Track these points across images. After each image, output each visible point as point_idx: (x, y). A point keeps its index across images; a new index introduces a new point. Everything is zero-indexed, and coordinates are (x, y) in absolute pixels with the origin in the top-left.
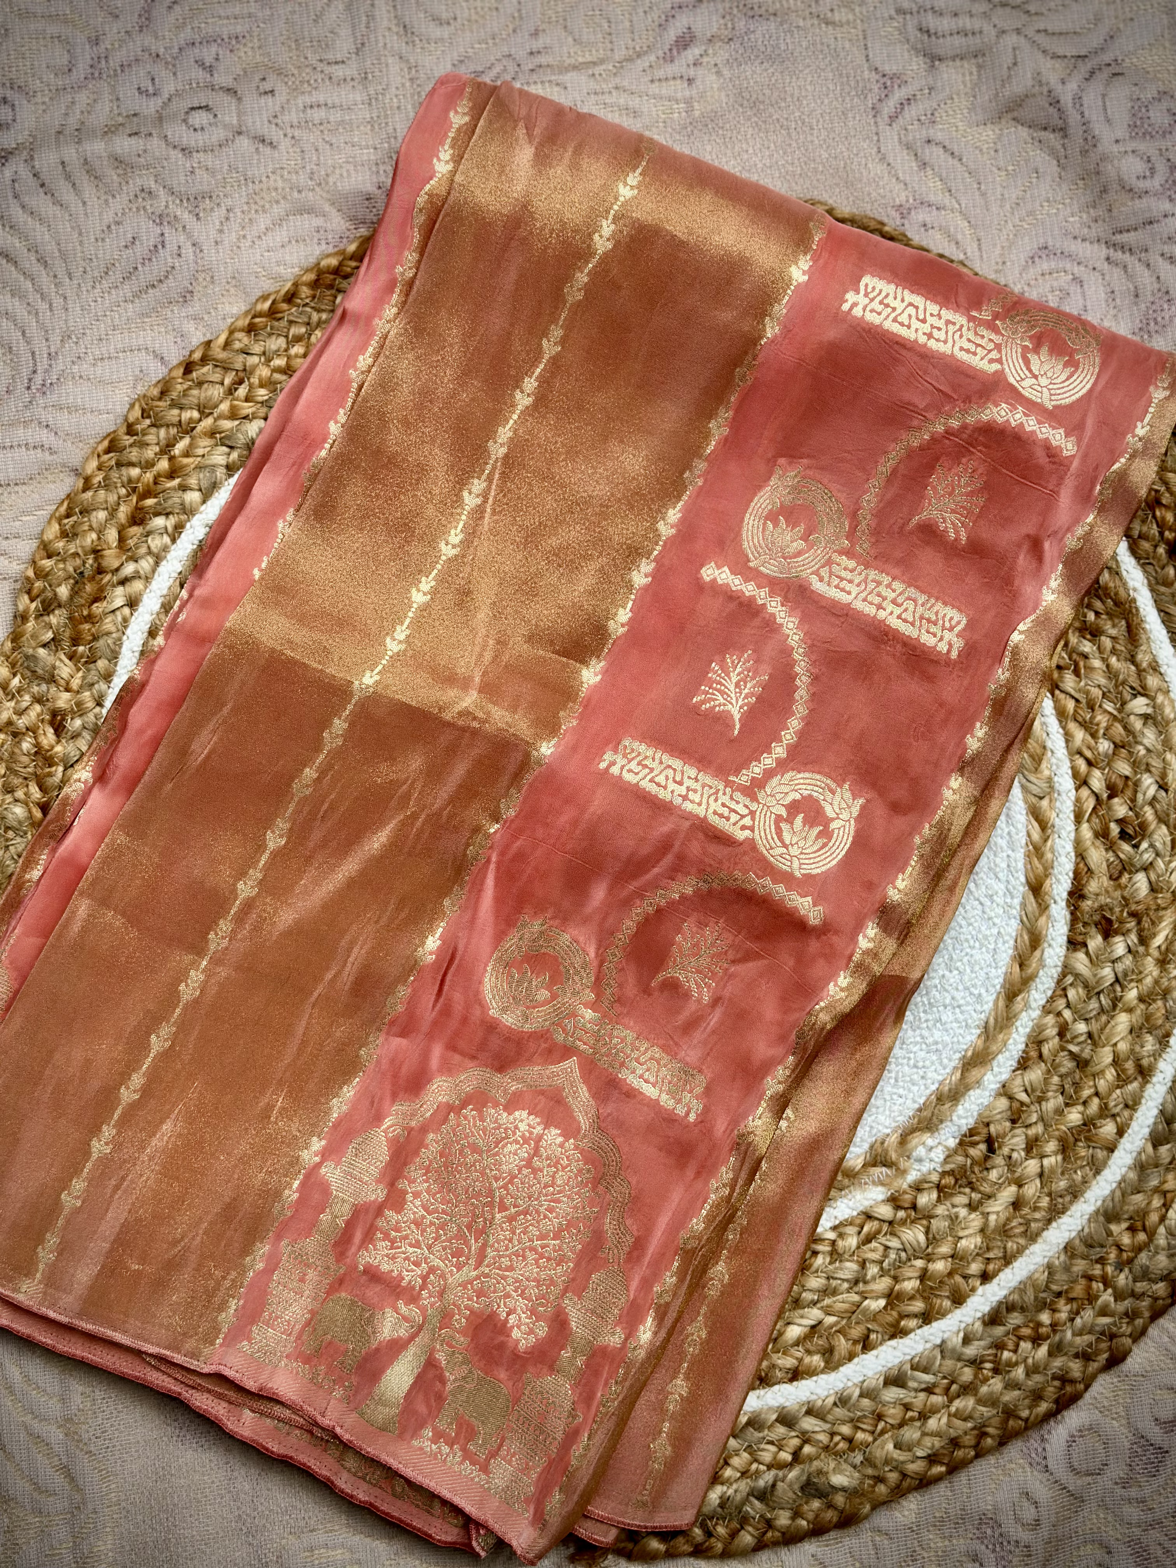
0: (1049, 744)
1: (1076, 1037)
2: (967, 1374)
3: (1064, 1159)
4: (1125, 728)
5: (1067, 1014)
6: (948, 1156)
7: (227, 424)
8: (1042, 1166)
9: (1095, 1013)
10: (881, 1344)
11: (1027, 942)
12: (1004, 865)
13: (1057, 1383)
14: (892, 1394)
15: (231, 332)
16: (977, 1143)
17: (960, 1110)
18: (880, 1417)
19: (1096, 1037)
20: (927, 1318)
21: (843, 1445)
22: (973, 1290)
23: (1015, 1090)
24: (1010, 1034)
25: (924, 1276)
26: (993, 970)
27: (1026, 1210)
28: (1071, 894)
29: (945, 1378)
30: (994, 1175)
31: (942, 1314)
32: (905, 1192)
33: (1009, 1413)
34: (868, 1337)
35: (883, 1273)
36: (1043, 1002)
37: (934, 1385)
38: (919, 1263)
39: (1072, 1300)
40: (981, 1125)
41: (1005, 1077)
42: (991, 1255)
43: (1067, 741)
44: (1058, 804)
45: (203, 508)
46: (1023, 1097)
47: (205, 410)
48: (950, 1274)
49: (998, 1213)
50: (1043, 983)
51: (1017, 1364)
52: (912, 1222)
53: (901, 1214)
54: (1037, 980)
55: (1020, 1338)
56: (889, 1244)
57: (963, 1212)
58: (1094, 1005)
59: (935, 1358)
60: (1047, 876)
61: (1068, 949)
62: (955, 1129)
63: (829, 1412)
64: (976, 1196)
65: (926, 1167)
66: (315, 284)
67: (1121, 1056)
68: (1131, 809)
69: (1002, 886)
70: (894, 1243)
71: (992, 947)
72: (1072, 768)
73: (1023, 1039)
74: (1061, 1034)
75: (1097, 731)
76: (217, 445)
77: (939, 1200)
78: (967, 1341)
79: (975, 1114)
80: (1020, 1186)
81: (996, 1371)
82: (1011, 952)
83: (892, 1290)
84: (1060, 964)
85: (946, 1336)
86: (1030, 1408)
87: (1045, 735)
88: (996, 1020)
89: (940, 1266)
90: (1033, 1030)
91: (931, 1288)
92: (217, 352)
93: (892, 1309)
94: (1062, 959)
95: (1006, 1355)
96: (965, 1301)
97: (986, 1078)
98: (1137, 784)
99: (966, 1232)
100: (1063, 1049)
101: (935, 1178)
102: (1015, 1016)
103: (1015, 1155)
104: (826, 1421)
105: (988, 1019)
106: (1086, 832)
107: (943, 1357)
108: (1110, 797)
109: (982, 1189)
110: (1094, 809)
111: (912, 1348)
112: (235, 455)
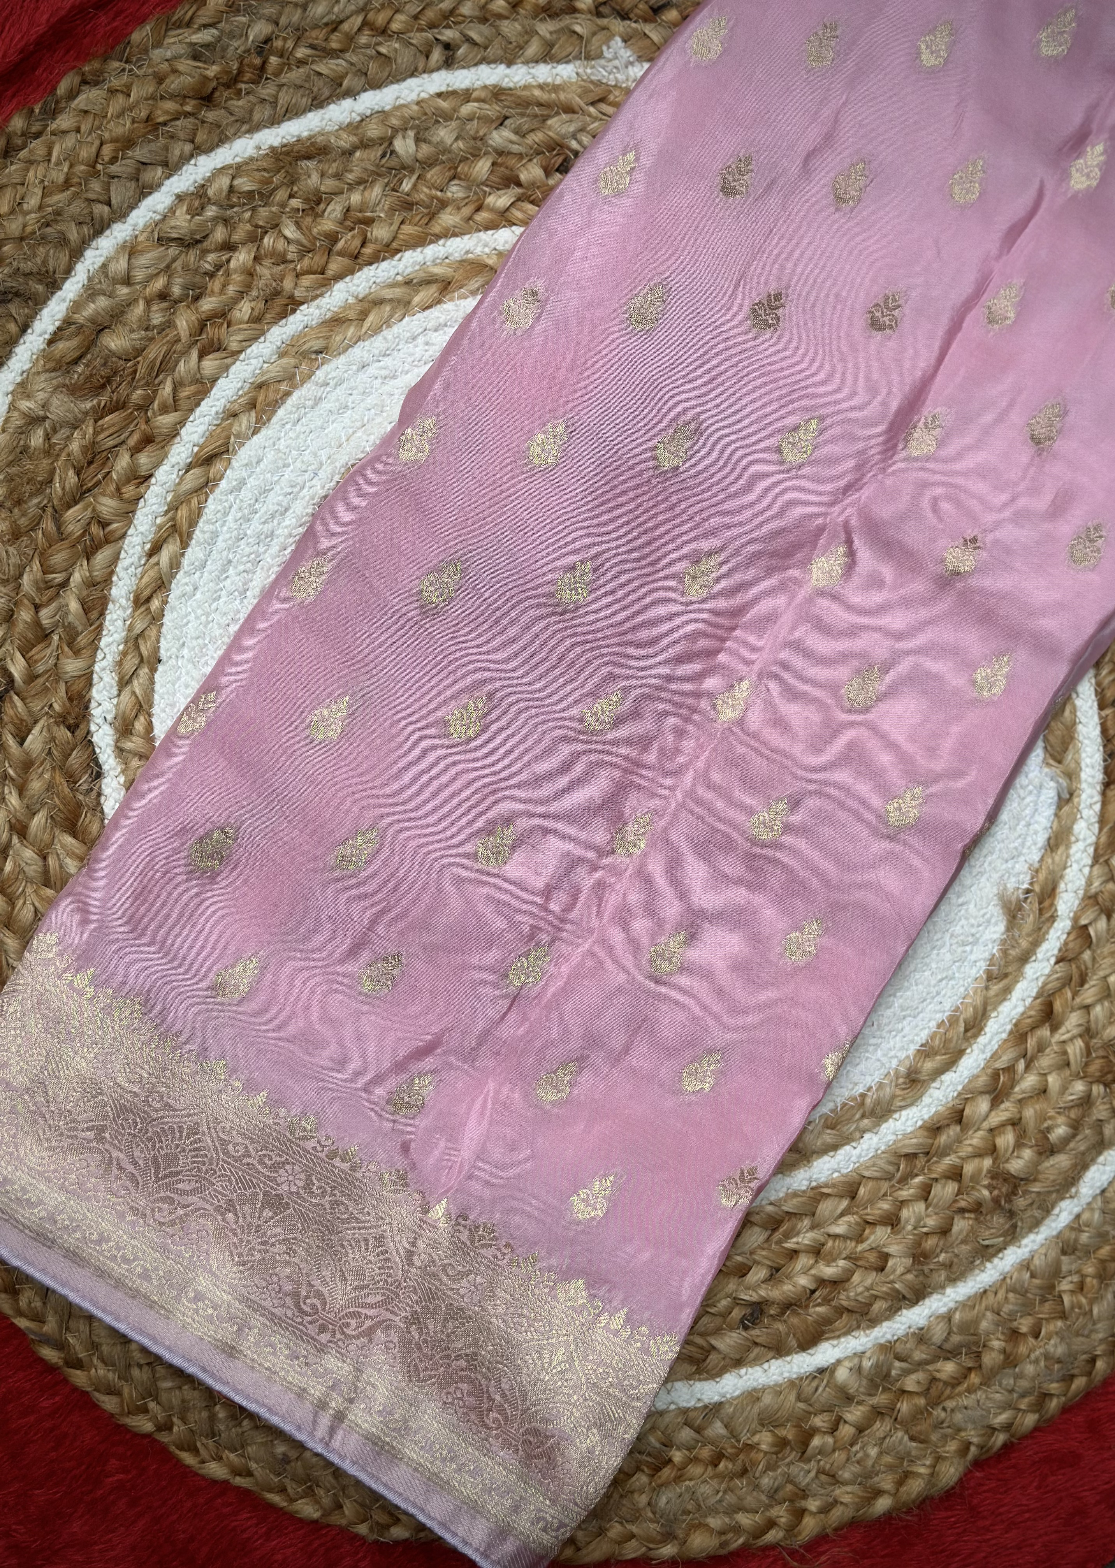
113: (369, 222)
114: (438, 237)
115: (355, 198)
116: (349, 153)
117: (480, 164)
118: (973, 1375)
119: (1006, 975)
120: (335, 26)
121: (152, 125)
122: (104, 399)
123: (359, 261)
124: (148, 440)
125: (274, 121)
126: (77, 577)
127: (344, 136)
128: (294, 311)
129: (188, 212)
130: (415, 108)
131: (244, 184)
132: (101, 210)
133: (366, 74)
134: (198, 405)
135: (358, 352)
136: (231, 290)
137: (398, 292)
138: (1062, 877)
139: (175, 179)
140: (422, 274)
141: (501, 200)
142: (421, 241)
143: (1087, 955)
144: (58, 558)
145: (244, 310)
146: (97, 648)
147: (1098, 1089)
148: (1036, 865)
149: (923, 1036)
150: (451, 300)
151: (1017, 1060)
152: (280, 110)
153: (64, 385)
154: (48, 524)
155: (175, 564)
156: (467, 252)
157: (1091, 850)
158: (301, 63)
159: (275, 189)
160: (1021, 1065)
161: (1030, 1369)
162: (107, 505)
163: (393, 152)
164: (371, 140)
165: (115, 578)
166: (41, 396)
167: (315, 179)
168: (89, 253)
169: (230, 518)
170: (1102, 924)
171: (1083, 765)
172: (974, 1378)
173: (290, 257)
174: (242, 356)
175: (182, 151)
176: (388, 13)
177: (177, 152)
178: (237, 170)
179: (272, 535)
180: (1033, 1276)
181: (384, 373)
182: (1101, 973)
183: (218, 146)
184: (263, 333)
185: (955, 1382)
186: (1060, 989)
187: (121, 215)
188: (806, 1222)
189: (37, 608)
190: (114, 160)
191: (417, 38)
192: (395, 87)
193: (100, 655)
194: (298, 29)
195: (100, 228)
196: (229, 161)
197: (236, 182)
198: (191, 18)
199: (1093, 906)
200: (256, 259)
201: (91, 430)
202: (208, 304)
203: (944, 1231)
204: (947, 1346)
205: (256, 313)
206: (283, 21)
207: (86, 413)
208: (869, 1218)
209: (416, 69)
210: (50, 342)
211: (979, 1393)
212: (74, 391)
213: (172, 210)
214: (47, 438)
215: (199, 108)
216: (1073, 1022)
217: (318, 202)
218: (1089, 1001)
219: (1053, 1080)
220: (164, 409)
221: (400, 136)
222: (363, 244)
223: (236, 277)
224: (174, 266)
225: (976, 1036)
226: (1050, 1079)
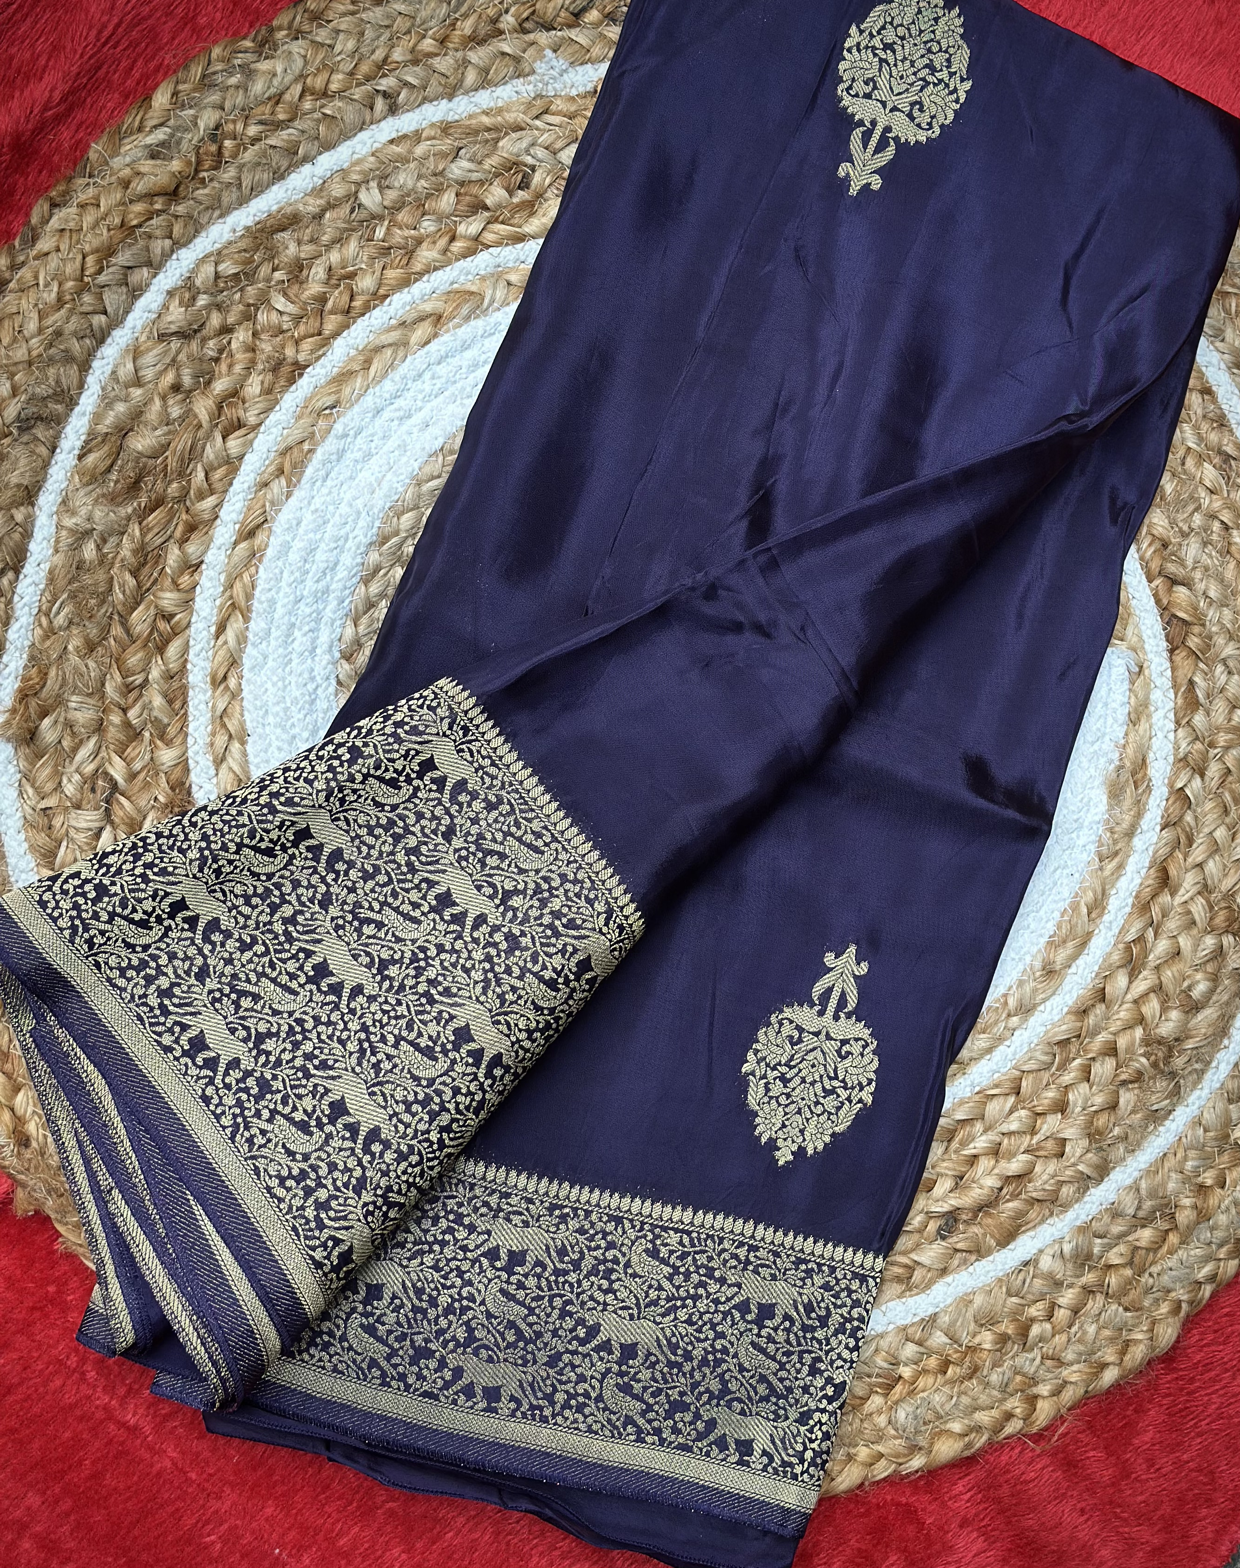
113: (352, 276)
114: (421, 274)
115: (334, 257)
116: (319, 217)
117: (446, 196)
118: (1171, 1235)
119: (1116, 854)
120: (277, 99)
121: (127, 230)
122: (144, 500)
123: (352, 315)
124: (191, 528)
125: (242, 201)
126: (155, 674)
127: (311, 201)
128: (301, 375)
129: (181, 304)
130: (372, 159)
131: (228, 268)
132: (99, 320)
133: (317, 138)
134: (231, 484)
135: (369, 401)
136: (238, 368)
137: (394, 336)
138: (1149, 748)
139: (161, 276)
140: (414, 315)
141: (471, 227)
142: (406, 282)
143: (1189, 818)
144: (134, 659)
145: (254, 387)
146: (186, 735)
147: (1228, 940)
148: (1122, 742)
149: (1050, 928)
150: (447, 331)
151: (1144, 929)
152: (246, 190)
153: (103, 495)
154: (117, 630)
155: (242, 639)
156: (452, 283)
157: (1171, 715)
158: (255, 140)
159: (257, 267)
160: (1150, 933)
161: (1222, 1219)
162: (168, 599)
163: (360, 205)
164: (336, 199)
165: (189, 666)
166: (83, 511)
167: (292, 249)
168: (96, 364)
169: (283, 584)
170: (1197, 782)
171: (1145, 637)
172: (1173, 1238)
173: (285, 327)
174: (262, 429)
175: (163, 249)
176: (326, 75)
177: (158, 251)
178: (218, 256)
179: (326, 591)
180: (1206, 1130)
181: (397, 414)
182: (1206, 830)
183: (194, 237)
184: (277, 402)
185: (1155, 1247)
186: (1171, 854)
187: (117, 322)
188: (979, 1126)
189: (125, 711)
190: (100, 271)
191: (358, 93)
192: (348, 143)
193: (190, 741)
194: (243, 110)
195: (101, 338)
196: (209, 249)
197: (221, 268)
198: (141, 122)
199: (1184, 768)
200: (255, 334)
201: (137, 533)
202: (220, 386)
203: (1113, 1106)
204: (1141, 1214)
205: (266, 385)
206: (228, 105)
207: (129, 518)
208: (1039, 1109)
209: (364, 123)
210: (80, 457)
211: (1180, 1252)
212: (113, 499)
213: (165, 307)
214: (99, 548)
215: (168, 204)
216: (1189, 883)
217: (301, 269)
218: (1199, 859)
219: (1185, 942)
220: (201, 497)
221: (363, 189)
222: (352, 298)
223: (239, 356)
224: (179, 358)
225: (1101, 915)
226: (1181, 940)
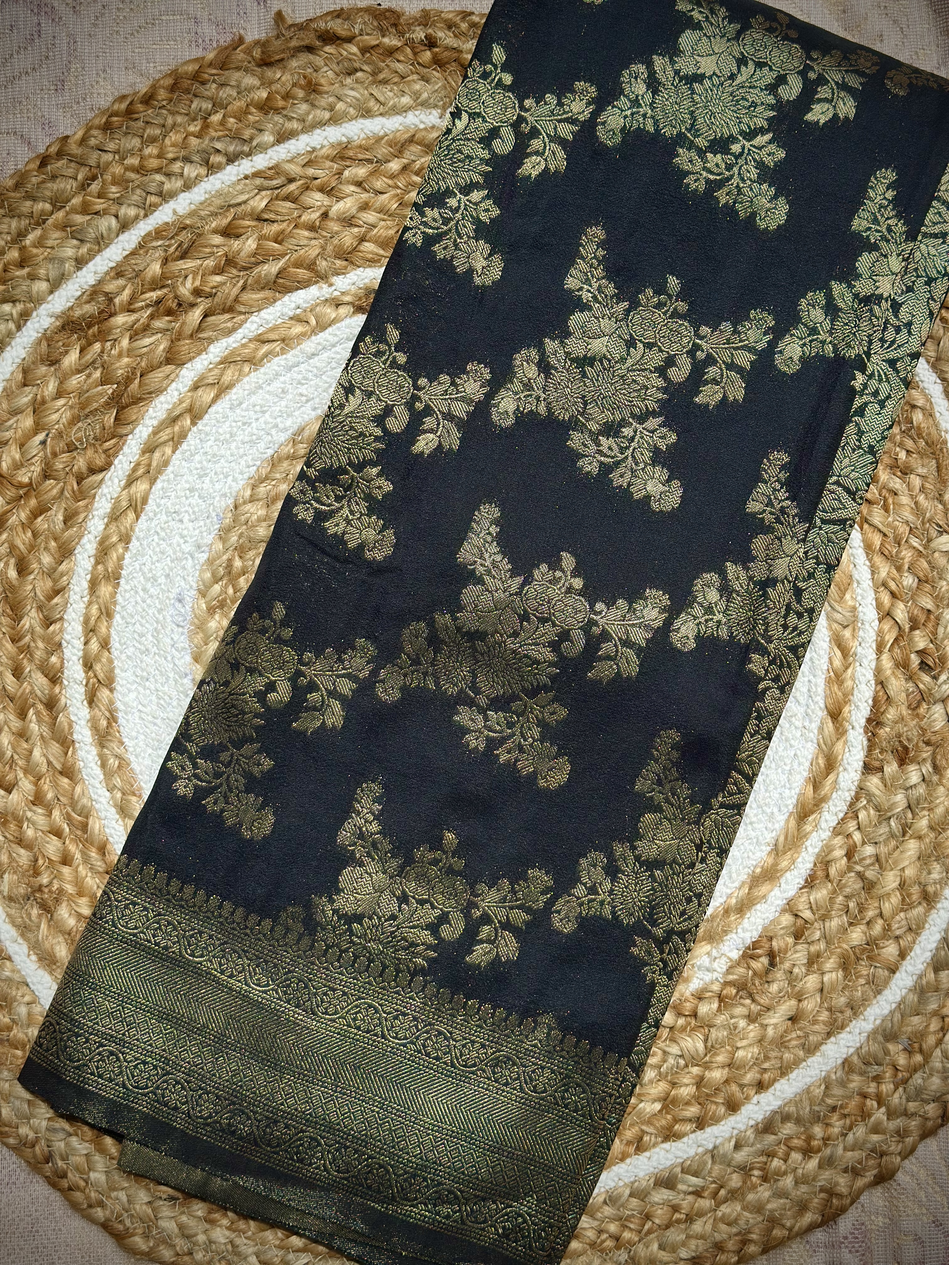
0: (856, 576)
1: (864, 859)
2: (735, 1181)
3: (845, 977)
4: (929, 563)
5: (857, 837)
6: (731, 967)
7: (79, 219)
8: (823, 983)
9: (884, 837)
10: (654, 1145)
11: (822, 765)
12: (805, 690)
13: (823, 1195)
14: (661, 1195)
15: (89, 129)
16: (760, 956)
17: (746, 923)
18: (648, 1217)
19: (883, 860)
20: (701, 1123)
21: (609, 1243)
22: (748, 1098)
23: (801, 908)
24: (799, 853)
25: (700, 1082)
26: (787, 791)
27: (803, 1023)
28: (869, 720)
29: (714, 1182)
30: (774, 988)
31: (716, 1120)
32: (686, 1000)
33: (773, 1221)
34: (641, 1138)
35: (661, 1077)
36: (834, 824)
37: (703, 1188)
38: (695, 1070)
39: (845, 1116)
40: (765, 939)
41: (791, 893)
42: (766, 1065)
43: (873, 573)
44: (861, 633)
45: (50, 298)
46: (807, 914)
47: (58, 202)
48: (727, 1082)
49: (775, 1025)
50: (836, 806)
51: (785, 1173)
52: (692, 1030)
53: (681, 1021)
54: (831, 803)
55: (791, 1149)
56: (667, 1049)
57: (742, 1023)
58: (883, 830)
59: (705, 1163)
60: (846, 703)
61: (863, 774)
62: (739, 941)
63: (598, 1210)
64: (755, 1008)
65: (708, 977)
66: (173, 88)
67: (908, 881)
68: (931, 641)
69: (802, 710)
70: (674, 1050)
71: (788, 768)
72: (877, 599)
73: (812, 859)
74: (849, 855)
75: (903, 565)
76: (67, 238)
77: (719, 1009)
78: (738, 1147)
79: (760, 928)
80: (800, 1001)
81: (765, 1179)
82: (805, 774)
83: (668, 1094)
84: (854, 788)
85: (718, 1142)
86: (795, 1217)
87: (852, 566)
88: (786, 838)
89: (717, 1075)
90: (822, 850)
91: (707, 1095)
92: (74, 149)
93: (667, 1113)
94: (856, 783)
95: (776, 1163)
96: (739, 1109)
97: (772, 894)
98: (938, 618)
99: (745, 1043)
100: (850, 869)
101: (716, 987)
102: (805, 836)
103: (796, 970)
104: (595, 1219)
105: (779, 836)
106: (887, 663)
107: (714, 1162)
108: (912, 629)
109: (762, 1001)
110: (896, 640)
111: (685, 1152)
112: (84, 250)
